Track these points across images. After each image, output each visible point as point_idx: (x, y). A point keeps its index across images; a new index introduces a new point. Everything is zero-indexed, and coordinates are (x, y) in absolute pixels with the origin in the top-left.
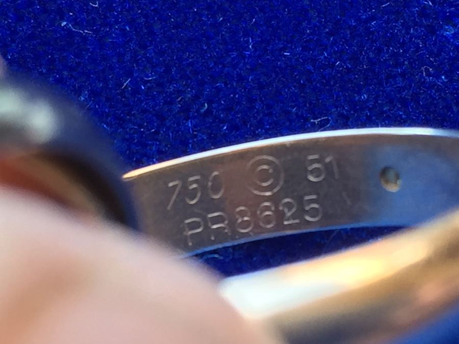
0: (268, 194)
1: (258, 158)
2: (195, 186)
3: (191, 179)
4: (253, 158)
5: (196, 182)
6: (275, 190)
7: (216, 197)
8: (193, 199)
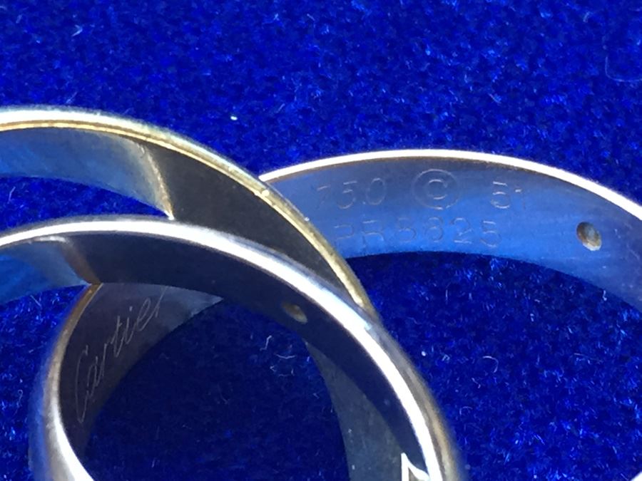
0: (440, 208)
2: (348, 190)
3: (347, 183)
5: (352, 186)
6: (448, 207)
7: (375, 204)
8: (346, 204)
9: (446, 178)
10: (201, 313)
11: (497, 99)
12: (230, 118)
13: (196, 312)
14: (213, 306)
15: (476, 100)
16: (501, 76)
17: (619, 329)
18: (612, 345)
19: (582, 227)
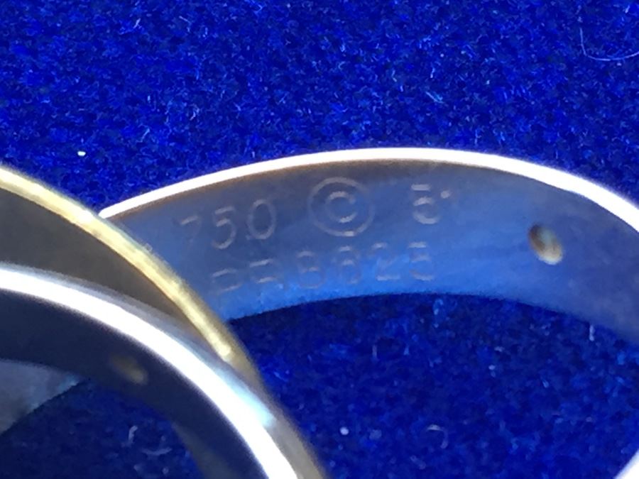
0: (350, 234)
1: (328, 181)
2: (224, 221)
3: (219, 211)
4: (321, 180)
5: (228, 215)
6: (361, 229)
7: (263, 237)
8: (223, 242)
9: (350, 190)
10: (42, 407)
11: (438, 99)
12: (77, 154)
13: (36, 405)
14: (59, 396)
15: (408, 101)
16: (440, 67)
17: (614, 377)
18: (604, 398)
19: (535, 231)
